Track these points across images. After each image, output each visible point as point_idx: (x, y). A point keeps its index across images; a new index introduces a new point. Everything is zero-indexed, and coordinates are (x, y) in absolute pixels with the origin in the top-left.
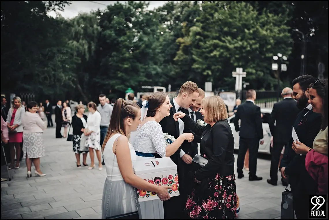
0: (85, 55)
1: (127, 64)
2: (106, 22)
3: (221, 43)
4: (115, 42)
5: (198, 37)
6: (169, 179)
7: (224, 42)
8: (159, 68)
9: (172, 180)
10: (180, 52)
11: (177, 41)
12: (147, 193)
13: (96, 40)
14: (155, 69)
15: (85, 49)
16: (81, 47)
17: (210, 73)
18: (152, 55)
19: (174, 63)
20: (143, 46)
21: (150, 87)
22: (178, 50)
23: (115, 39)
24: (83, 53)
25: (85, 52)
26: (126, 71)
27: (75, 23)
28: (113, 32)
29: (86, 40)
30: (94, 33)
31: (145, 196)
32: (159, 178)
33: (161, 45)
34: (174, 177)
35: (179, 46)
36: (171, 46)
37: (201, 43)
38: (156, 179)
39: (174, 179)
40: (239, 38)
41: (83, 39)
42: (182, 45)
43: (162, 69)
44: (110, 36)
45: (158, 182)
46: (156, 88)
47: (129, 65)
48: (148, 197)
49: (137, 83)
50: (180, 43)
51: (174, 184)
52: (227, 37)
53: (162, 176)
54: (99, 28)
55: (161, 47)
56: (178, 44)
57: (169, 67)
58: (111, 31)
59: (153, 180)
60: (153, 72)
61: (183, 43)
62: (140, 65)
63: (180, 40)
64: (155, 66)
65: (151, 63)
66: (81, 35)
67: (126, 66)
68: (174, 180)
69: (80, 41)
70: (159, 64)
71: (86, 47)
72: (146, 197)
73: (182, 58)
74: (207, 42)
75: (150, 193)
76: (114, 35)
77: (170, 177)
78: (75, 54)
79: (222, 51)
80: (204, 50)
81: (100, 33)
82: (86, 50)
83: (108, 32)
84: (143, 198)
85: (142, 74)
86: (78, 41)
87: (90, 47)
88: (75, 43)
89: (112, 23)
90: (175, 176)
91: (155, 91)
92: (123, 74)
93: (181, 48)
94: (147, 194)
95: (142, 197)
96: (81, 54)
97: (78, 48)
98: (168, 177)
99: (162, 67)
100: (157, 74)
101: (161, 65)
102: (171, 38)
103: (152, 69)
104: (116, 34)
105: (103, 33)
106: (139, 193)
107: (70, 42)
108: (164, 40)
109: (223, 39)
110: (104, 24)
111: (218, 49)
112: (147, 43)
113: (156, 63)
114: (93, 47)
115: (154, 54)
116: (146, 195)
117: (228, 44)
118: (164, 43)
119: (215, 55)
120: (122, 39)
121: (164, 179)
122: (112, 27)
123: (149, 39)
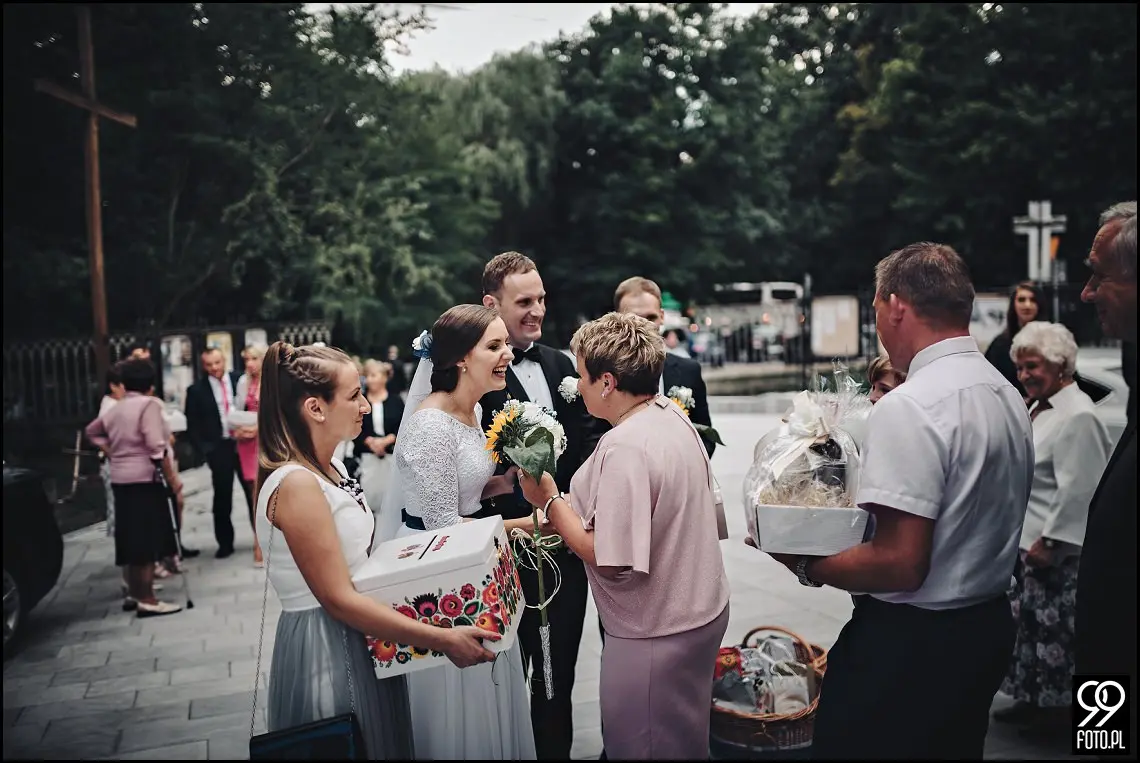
0: (517, 188)
1: (655, 212)
2: (584, 71)
3: (998, 112)
4: (616, 138)
5: (909, 95)
6: (463, 600)
7: (1007, 104)
8: (775, 217)
9: (474, 600)
10: (851, 155)
11: (840, 115)
12: (399, 650)
13: (552, 136)
14: (757, 222)
15: (516, 171)
16: (502, 165)
17: (960, 223)
18: (748, 174)
19: (828, 194)
20: (712, 143)
21: (745, 287)
22: (844, 146)
23: (612, 129)
24: (511, 186)
25: (516, 180)
26: (653, 234)
27: (484, 87)
28: (605, 105)
29: (522, 139)
30: (544, 113)
31: (394, 660)
32: (430, 598)
33: (783, 135)
34: (479, 592)
35: (848, 132)
36: (821, 136)
37: (924, 118)
38: (419, 601)
39: (481, 597)
40: (1069, 86)
41: (509, 138)
42: (860, 128)
43: (784, 221)
44: (597, 119)
45: (428, 613)
46: (767, 289)
47: (666, 213)
48: (403, 663)
49: (692, 276)
50: (851, 122)
51: (483, 612)
52: (1020, 85)
53: (440, 591)
54: (561, 95)
55: (782, 144)
56: (843, 125)
57: (809, 212)
58: (600, 103)
59: (412, 606)
60: (753, 233)
61: (862, 120)
62: (701, 213)
63: (854, 110)
64: (757, 212)
65: (743, 200)
66: (502, 123)
67: (652, 218)
68: (480, 601)
69: (502, 144)
70: (773, 203)
71: (520, 162)
72: (399, 661)
73: (857, 177)
74: (946, 113)
75: (408, 650)
76: (608, 113)
77: (468, 591)
78: (485, 188)
79: (1001, 138)
80: (933, 141)
81: (564, 113)
82: (522, 173)
83: (589, 106)
84: (388, 666)
85: (709, 243)
86: (493, 146)
87: (532, 164)
88: (484, 153)
89: (605, 73)
90: (482, 588)
91: (767, 296)
92: (645, 248)
93: (853, 139)
94: (400, 653)
95: (385, 663)
96: (503, 190)
97: (495, 169)
98: (458, 594)
99: (785, 212)
100: (767, 239)
101: (781, 204)
102: (818, 105)
103: (747, 223)
104: (618, 112)
105: (574, 111)
106: (373, 652)
107: (470, 148)
108: (795, 117)
109: (1004, 94)
110: (577, 79)
111: (988, 134)
112: (724, 133)
113: (760, 203)
114: (544, 163)
115: (755, 170)
116: (397, 658)
117: (1022, 114)
118: (796, 126)
119: (977, 157)
120: (637, 125)
121: (447, 598)
122: (601, 90)
123: (731, 120)
